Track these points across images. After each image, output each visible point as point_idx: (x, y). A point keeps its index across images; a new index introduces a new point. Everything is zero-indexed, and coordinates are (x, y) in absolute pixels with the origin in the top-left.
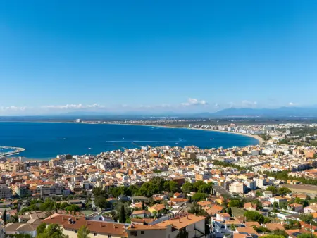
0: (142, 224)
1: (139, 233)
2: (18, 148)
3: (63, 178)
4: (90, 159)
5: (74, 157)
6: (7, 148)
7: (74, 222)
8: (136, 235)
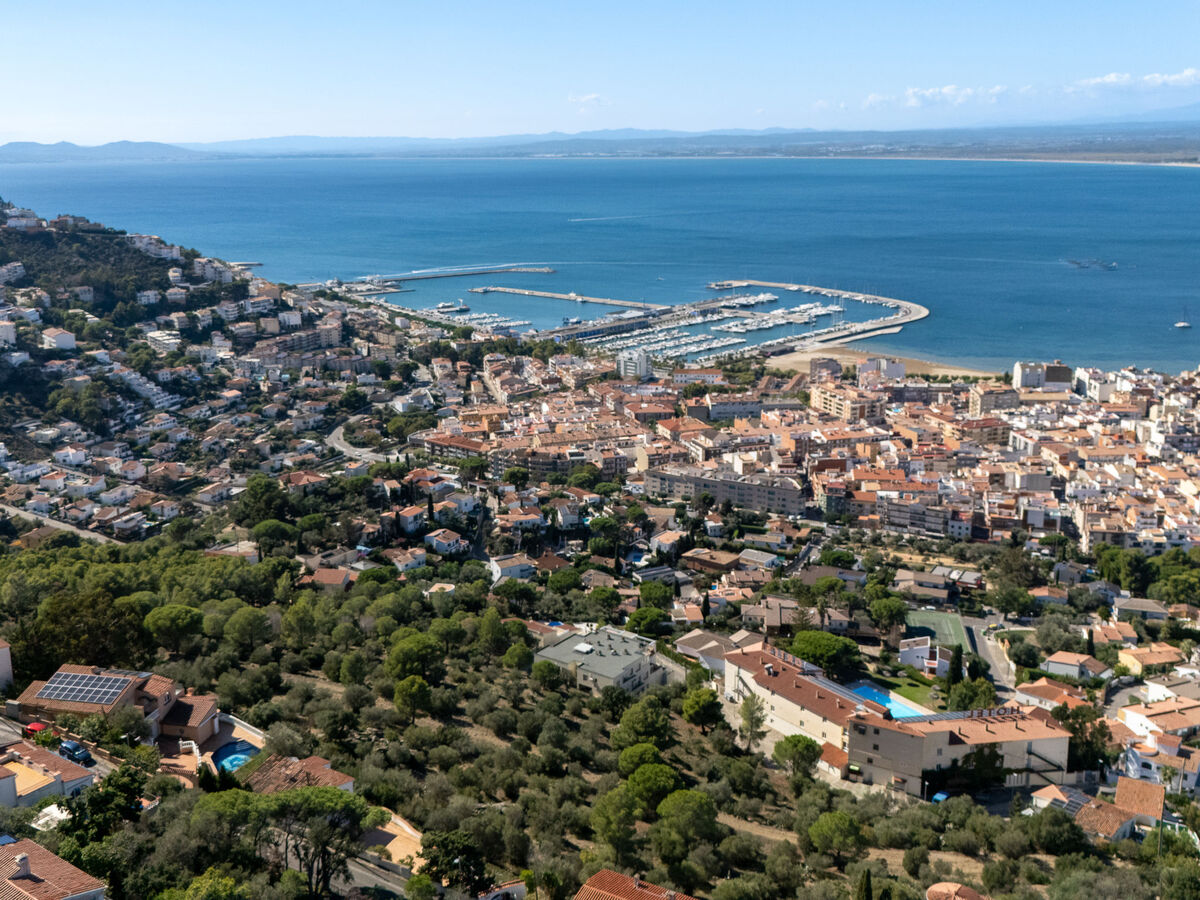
0: (881, 716)
1: (870, 731)
2: (905, 304)
3: (978, 471)
4: (1140, 390)
5: (1081, 374)
6: (870, 299)
7: (776, 674)
8: (863, 732)
